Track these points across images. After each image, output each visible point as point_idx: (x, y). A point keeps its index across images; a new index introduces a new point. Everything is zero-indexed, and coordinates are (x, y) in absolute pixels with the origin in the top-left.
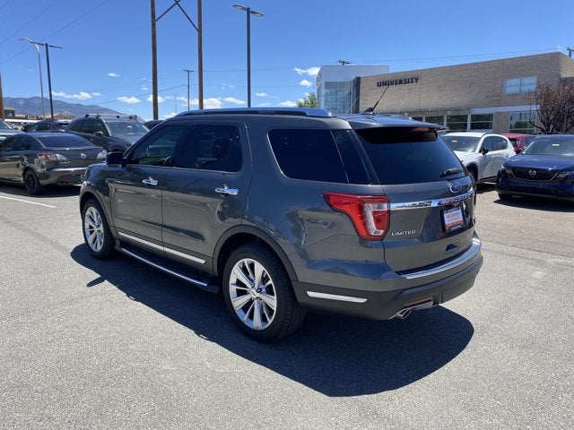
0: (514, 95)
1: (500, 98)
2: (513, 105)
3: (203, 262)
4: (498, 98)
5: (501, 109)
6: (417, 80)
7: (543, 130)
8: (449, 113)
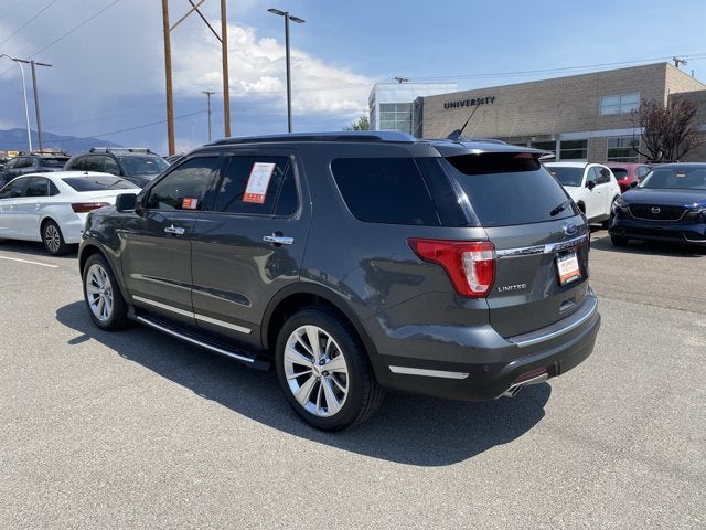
0: (613, 116)
1: (594, 121)
2: (612, 129)
3: (247, 331)
4: (593, 120)
5: (597, 134)
6: (493, 99)
7: (649, 158)
8: (533, 139)
